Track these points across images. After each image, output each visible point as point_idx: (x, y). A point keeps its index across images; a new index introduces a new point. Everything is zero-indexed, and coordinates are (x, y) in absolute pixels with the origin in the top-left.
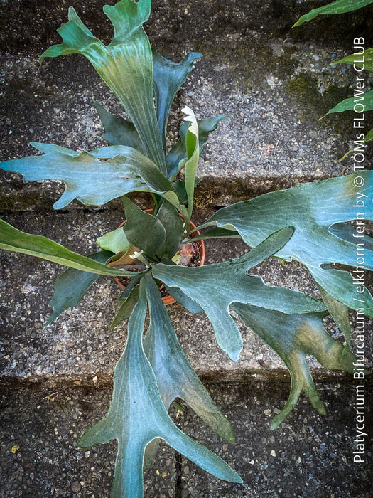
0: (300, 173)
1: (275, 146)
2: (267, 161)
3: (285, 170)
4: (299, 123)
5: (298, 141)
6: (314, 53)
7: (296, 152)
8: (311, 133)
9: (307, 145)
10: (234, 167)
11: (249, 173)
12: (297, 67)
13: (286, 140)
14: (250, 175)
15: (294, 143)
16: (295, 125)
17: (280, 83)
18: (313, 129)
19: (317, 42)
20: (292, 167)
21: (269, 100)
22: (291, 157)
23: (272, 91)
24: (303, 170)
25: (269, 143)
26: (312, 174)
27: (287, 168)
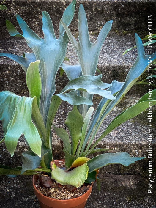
0: (134, 142)
1: (119, 132)
2: (115, 137)
3: (125, 141)
4: (131, 123)
5: (132, 130)
6: (136, 100)
7: (131, 134)
8: (138, 127)
9: (137, 131)
10: (96, 139)
11: (105, 142)
12: (127, 104)
13: (124, 129)
14: (106, 143)
15: (129, 131)
16: (129, 124)
17: (119, 109)
18: (139, 126)
19: (137, 96)
20: (129, 139)
21: (114, 115)
22: (128, 136)
23: (115, 112)
24: (135, 141)
25: (116, 130)
26: (140, 143)
27: (127, 140)
